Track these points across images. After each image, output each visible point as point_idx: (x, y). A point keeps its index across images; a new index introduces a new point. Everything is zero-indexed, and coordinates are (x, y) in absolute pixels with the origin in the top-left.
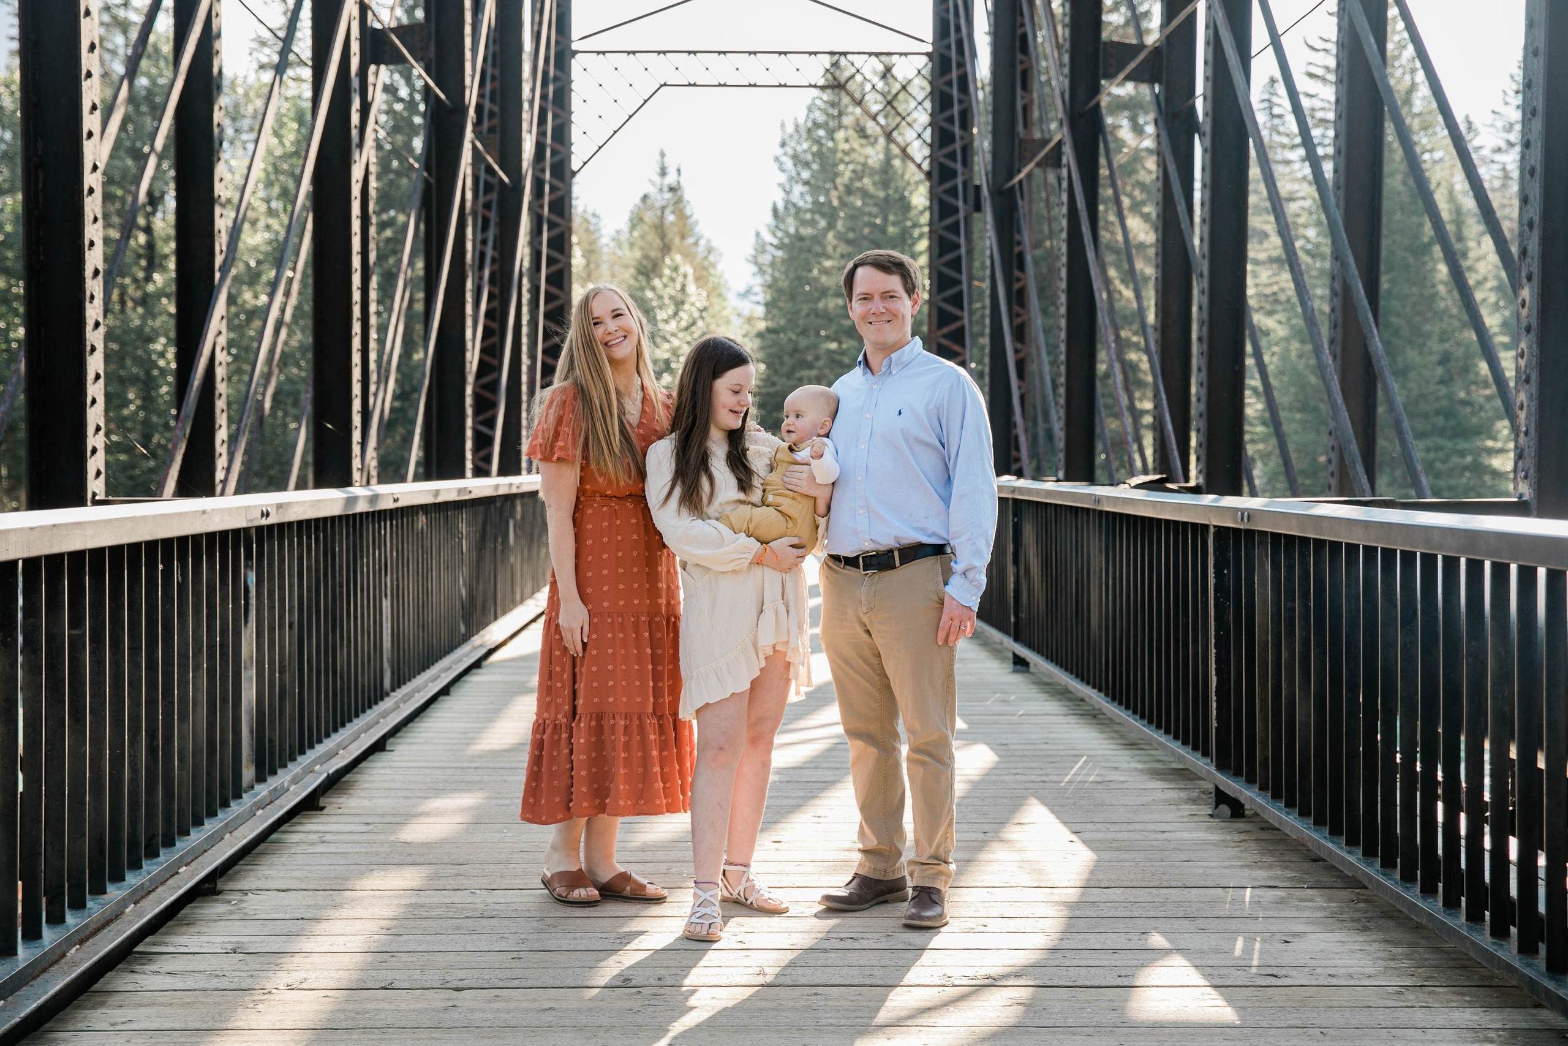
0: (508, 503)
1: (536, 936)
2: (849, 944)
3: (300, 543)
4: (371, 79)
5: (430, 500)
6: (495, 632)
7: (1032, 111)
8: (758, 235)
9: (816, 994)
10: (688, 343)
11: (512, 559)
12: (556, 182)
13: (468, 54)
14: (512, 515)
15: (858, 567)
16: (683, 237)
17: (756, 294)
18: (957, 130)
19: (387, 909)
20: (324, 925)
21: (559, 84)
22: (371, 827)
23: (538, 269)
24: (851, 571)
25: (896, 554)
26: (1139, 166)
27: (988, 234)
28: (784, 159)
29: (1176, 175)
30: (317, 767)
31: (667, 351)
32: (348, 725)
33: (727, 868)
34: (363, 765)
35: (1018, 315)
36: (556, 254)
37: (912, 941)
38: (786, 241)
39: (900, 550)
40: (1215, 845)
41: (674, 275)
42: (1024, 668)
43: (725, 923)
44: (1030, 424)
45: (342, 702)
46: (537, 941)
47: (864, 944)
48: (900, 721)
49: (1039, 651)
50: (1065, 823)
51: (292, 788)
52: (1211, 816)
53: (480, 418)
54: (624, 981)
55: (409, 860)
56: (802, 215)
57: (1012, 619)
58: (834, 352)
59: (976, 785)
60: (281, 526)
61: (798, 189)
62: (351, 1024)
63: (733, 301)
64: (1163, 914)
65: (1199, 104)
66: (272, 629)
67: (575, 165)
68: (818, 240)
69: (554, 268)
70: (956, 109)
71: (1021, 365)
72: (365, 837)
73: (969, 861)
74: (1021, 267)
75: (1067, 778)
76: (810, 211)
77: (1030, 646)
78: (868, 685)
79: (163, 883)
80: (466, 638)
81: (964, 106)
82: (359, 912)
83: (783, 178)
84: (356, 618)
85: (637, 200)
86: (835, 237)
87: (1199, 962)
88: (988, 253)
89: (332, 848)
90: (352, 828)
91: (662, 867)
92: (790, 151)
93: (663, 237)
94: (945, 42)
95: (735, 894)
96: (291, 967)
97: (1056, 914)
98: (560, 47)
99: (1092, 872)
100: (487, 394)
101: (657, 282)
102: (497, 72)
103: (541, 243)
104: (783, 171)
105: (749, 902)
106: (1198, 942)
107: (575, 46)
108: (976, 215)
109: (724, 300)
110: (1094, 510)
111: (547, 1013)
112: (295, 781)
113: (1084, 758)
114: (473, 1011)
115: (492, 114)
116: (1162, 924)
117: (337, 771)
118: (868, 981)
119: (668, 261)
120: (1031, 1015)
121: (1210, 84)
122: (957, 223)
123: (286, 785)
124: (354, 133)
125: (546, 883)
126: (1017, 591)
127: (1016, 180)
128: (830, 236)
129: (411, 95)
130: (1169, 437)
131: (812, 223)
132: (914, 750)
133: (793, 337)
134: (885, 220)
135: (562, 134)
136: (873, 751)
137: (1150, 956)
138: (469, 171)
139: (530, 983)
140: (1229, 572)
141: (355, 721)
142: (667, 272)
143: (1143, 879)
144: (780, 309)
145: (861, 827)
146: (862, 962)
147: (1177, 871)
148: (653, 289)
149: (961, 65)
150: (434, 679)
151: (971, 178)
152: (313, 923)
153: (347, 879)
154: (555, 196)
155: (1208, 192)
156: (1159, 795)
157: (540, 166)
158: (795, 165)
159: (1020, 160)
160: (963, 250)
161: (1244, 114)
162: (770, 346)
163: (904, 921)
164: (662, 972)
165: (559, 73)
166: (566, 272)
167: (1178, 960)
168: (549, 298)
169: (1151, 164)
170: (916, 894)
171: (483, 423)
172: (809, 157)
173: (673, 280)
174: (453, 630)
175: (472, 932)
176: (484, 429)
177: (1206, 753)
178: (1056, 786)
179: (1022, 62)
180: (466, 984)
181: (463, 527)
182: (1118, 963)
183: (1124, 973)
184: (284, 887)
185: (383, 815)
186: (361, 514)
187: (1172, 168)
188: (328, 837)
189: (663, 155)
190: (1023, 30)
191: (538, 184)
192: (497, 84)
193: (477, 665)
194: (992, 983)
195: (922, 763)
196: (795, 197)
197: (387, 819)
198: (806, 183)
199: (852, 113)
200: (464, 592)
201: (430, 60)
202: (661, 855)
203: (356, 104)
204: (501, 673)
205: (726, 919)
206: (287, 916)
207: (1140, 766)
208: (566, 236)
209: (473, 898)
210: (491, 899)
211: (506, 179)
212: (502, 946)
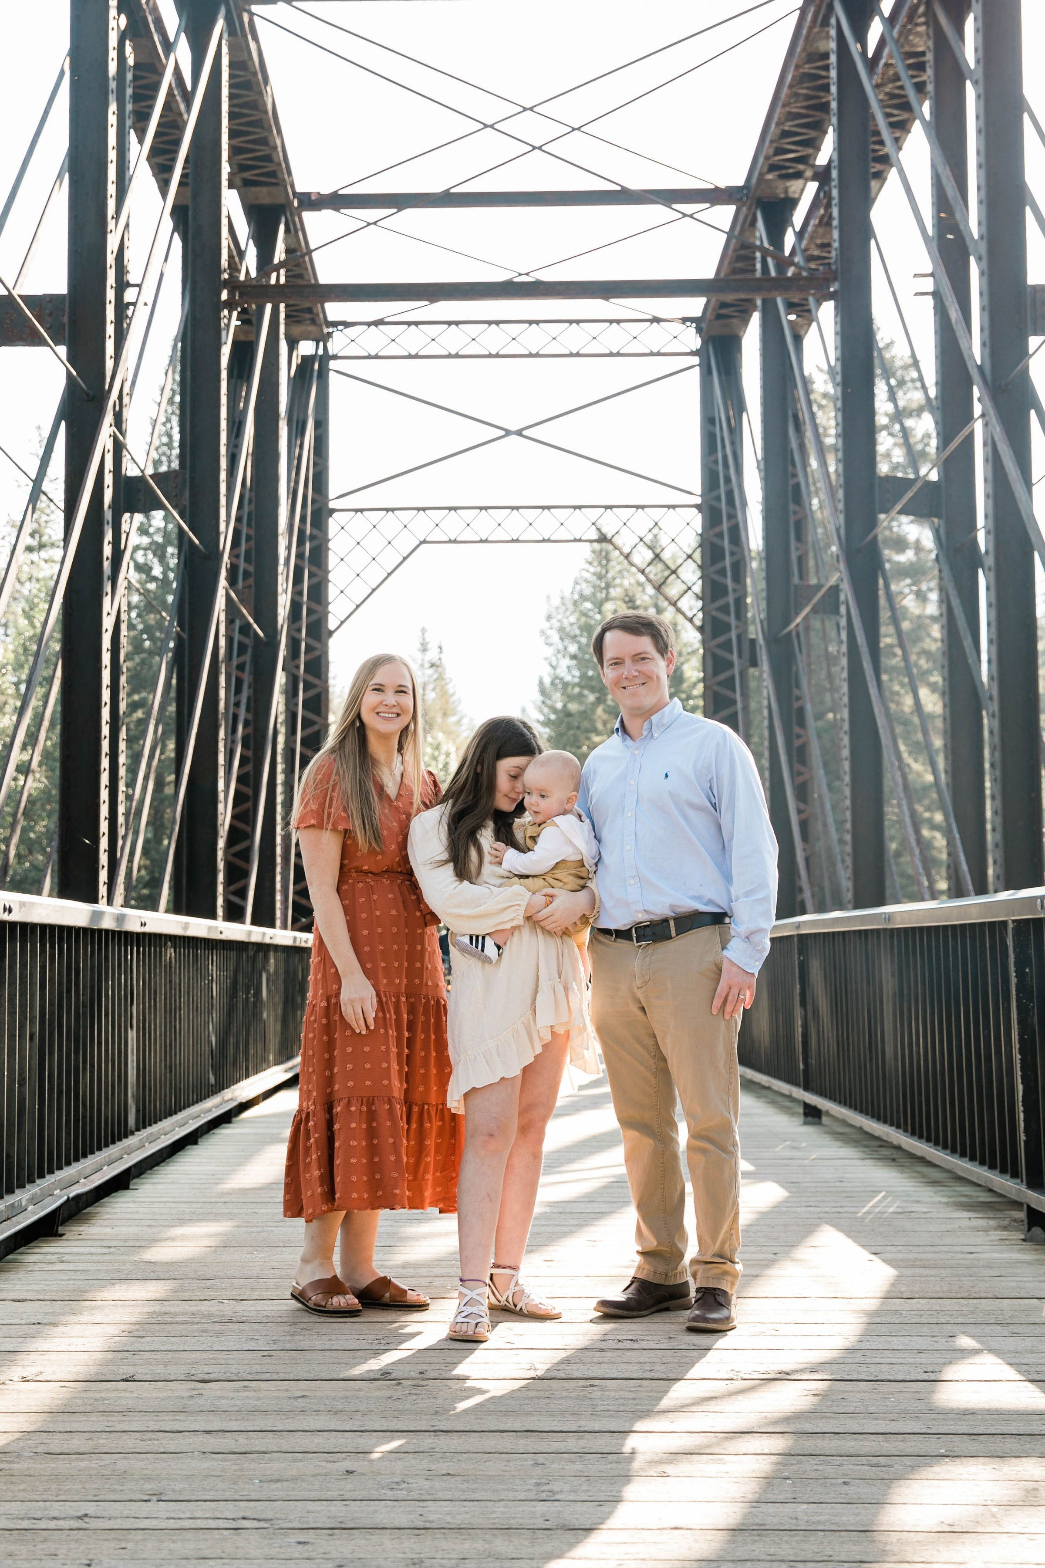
0: (261, 955)
1: (288, 1338)
2: (628, 1345)
3: (43, 950)
4: (125, 527)
5: (178, 931)
6: (247, 1090)
7: (807, 562)
9: (591, 1386)
11: (264, 1016)
12: (312, 642)
13: (223, 501)
14: (265, 968)
15: (631, 940)
16: (445, 715)
18: (729, 582)
19: (129, 1315)
20: (61, 1329)
21: (315, 543)
22: (112, 1250)
23: (294, 731)
24: (623, 944)
25: (672, 923)
26: (923, 634)
27: (765, 684)
28: (549, 632)
29: (961, 609)
30: (57, 1192)
33: (495, 1271)
35: (800, 774)
36: (311, 716)
37: (696, 1342)
38: (553, 717)
39: (675, 919)
40: (1029, 1263)
41: (436, 753)
42: (816, 1120)
43: (493, 1327)
44: (816, 889)
45: (84, 1130)
46: (290, 1342)
47: (644, 1345)
48: (679, 1108)
49: (832, 1097)
50: (863, 1246)
51: (30, 1208)
52: (1024, 1240)
53: (232, 888)
54: (383, 1374)
55: (153, 1275)
56: (569, 689)
57: (802, 1067)
59: (764, 1216)
60: (24, 926)
61: (566, 662)
62: (89, 1409)
64: (972, 1321)
65: (981, 537)
67: (332, 624)
69: (311, 729)
70: (728, 562)
71: (804, 826)
72: (106, 1257)
73: (757, 1276)
74: (802, 723)
75: (865, 1210)
76: (579, 685)
77: (822, 1094)
78: (642, 1069)
80: (216, 1089)
81: (735, 558)
82: (98, 1318)
83: (549, 652)
84: (100, 1043)
86: (605, 711)
87: (1014, 1360)
88: (765, 703)
89: (71, 1267)
90: (93, 1250)
91: (425, 1282)
92: (557, 625)
94: (715, 493)
95: (503, 1299)
96: (26, 1363)
97: (854, 1321)
98: (317, 506)
99: (893, 1285)
100: (239, 862)
102: (252, 532)
103: (297, 705)
104: (550, 644)
105: (518, 1308)
106: (1011, 1343)
107: (332, 505)
108: (752, 671)
110: (885, 930)
111: (300, 1400)
112: (33, 1200)
113: (883, 1194)
114: (219, 1398)
115: (246, 574)
116: (971, 1329)
117: (77, 1196)
118: (648, 1375)
119: (429, 739)
120: (829, 1403)
121: (990, 502)
122: (732, 679)
123: (24, 1203)
124: (107, 565)
125: (298, 1296)
126: (805, 1036)
127: (792, 626)
128: (600, 711)
129: (164, 573)
130: (965, 877)
131: (580, 697)
132: (694, 1135)
135: (318, 593)
136: (648, 1143)
137: (959, 1355)
138: (223, 617)
139: (282, 1376)
140: (1031, 970)
141: (98, 1153)
143: (950, 1291)
145: (639, 1228)
146: (641, 1360)
147: (987, 1285)
149: (732, 516)
150: (182, 1125)
151: (746, 631)
152: (51, 1327)
153: (86, 1291)
154: (310, 657)
155: (994, 611)
156: (966, 1223)
157: (296, 626)
158: (562, 639)
159: (796, 606)
160: (739, 705)
161: (1028, 526)
163: (688, 1324)
164: (424, 1367)
165: (315, 532)
166: (322, 733)
167: (989, 1359)
168: (306, 723)
169: (936, 631)
170: (699, 1295)
171: (235, 893)
172: (578, 632)
173: (435, 758)
174: (202, 1080)
175: (219, 1334)
176: (235, 899)
177: (1015, 1175)
178: (853, 1216)
179: (795, 513)
180: (211, 1377)
182: (923, 1361)
183: (930, 1369)
184: (20, 1298)
185: (126, 1240)
186: (107, 931)
187: (956, 603)
188: (67, 1258)
189: (424, 631)
190: (795, 480)
191: (294, 644)
192: (252, 543)
194: (784, 1376)
195: (703, 1151)
196: (562, 672)
197: (131, 1244)
198: (574, 657)
199: (621, 585)
200: (214, 1040)
201: (185, 507)
202: (423, 1271)
203: (109, 536)
205: (494, 1324)
206: (23, 1322)
207: (944, 1200)
208: (323, 697)
209: (221, 1307)
210: (240, 1307)
211: (261, 634)
212: (252, 1345)
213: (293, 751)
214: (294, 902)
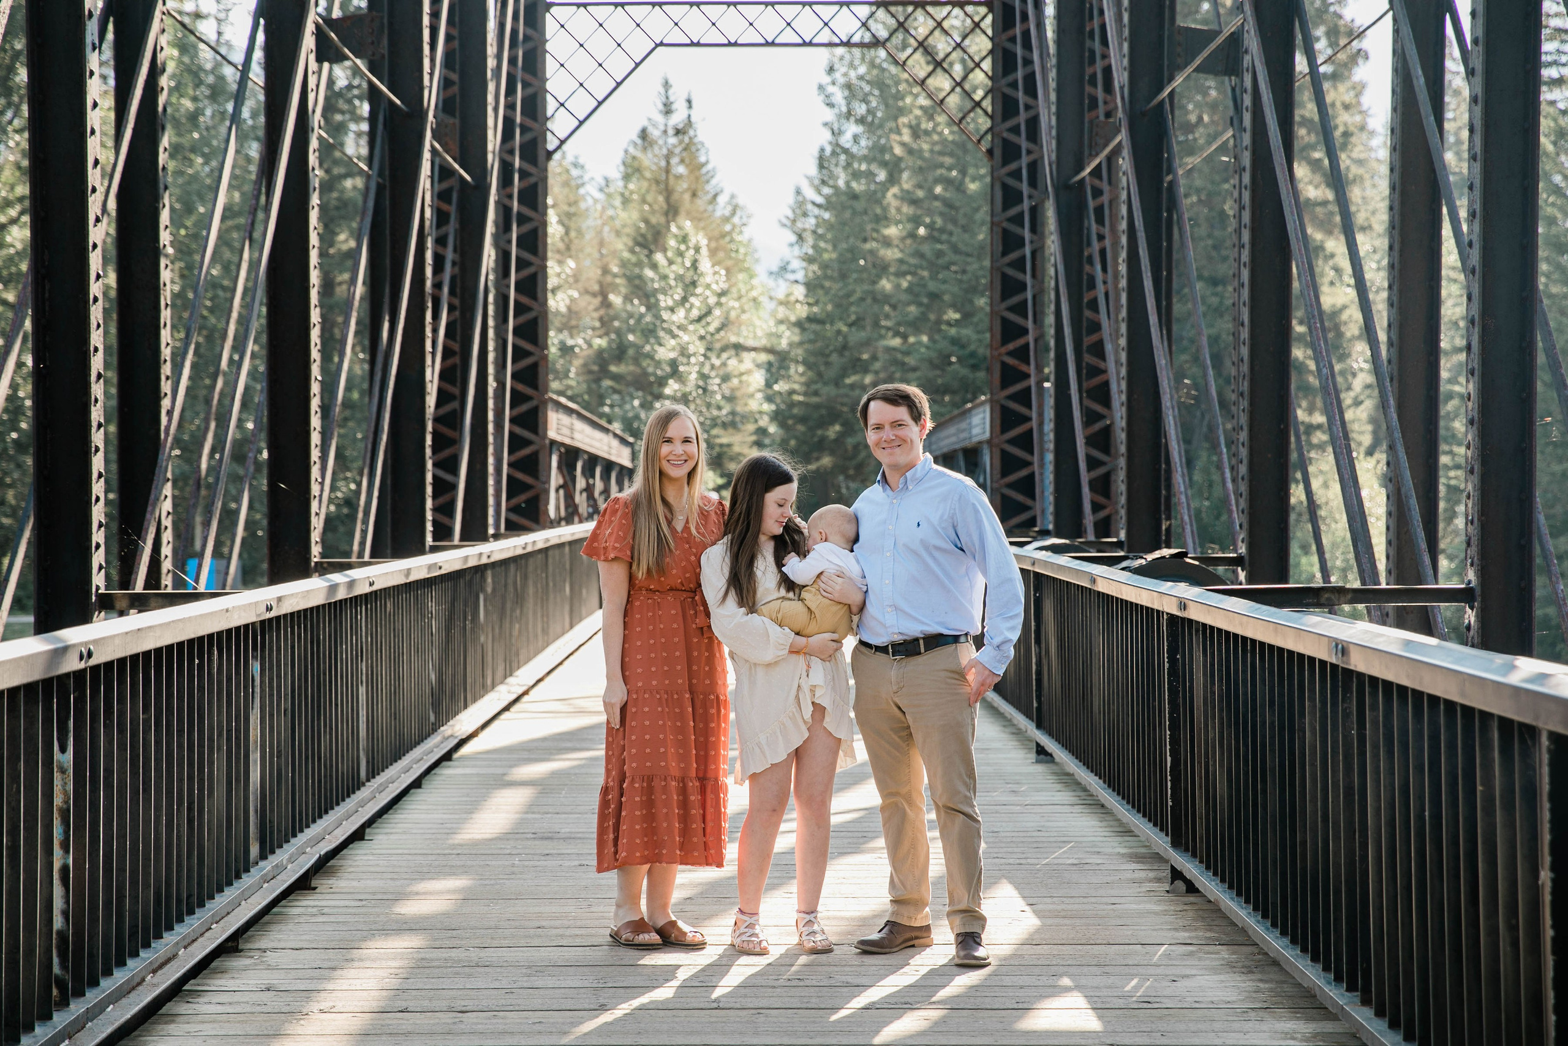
0: (478, 575)
3: (293, 631)
5: (400, 580)
6: (464, 722)
8: (798, 192)
10: (702, 338)
11: (482, 639)
12: (528, 167)
14: (482, 589)
15: (888, 654)
16: (695, 194)
17: (793, 272)
18: (1022, 98)
19: (394, 963)
20: (340, 971)
21: (530, 45)
22: (364, 903)
23: (506, 273)
24: (881, 656)
25: (921, 643)
28: (831, 89)
30: (308, 850)
31: (673, 349)
32: (331, 812)
34: (344, 852)
36: (526, 255)
38: (835, 199)
39: (924, 639)
41: (683, 247)
45: (326, 788)
51: (289, 867)
52: (1167, 891)
55: (404, 925)
56: (855, 164)
57: (1035, 703)
58: (894, 349)
61: (852, 129)
62: (379, 1032)
63: (762, 278)
64: (1078, 964)
66: (271, 715)
67: (551, 144)
68: (875, 197)
69: (526, 272)
70: (1020, 73)
72: (360, 911)
75: (1046, 861)
76: (865, 158)
77: (1048, 732)
79: (202, 935)
80: (434, 729)
81: (1027, 73)
83: (830, 115)
85: (634, 135)
87: (1089, 994)
89: (332, 919)
90: (347, 903)
92: (841, 80)
93: (668, 193)
96: (320, 999)
99: (1033, 934)
100: (447, 430)
101: (659, 257)
103: (510, 242)
104: (831, 105)
106: (1099, 982)
109: (751, 277)
112: (291, 860)
113: (1071, 845)
116: (1075, 970)
117: (327, 853)
119: (673, 229)
122: (1021, 217)
123: (284, 863)
126: (1039, 673)
128: (892, 193)
131: (868, 175)
133: (845, 329)
134: (963, 172)
135: (534, 106)
138: (428, 185)
141: (337, 808)
142: (672, 243)
144: (827, 291)
145: (892, 879)
148: (654, 266)
150: (407, 770)
152: (330, 970)
153: (351, 939)
154: (526, 184)
158: (846, 97)
159: (1090, 147)
162: (810, 341)
165: (530, 32)
166: (540, 277)
167: (1075, 995)
172: (866, 86)
173: (681, 254)
174: (424, 719)
177: (1164, 829)
178: (1030, 868)
180: (468, 1008)
181: (432, 606)
183: (1025, 1001)
184: (296, 947)
185: (374, 893)
186: (341, 601)
188: (326, 910)
189: (667, 85)
193: (447, 757)
196: (846, 140)
197: (379, 897)
198: (862, 121)
200: (433, 677)
201: (383, 56)
204: (474, 766)
206: (306, 967)
208: (540, 233)
209: (467, 954)
210: (483, 954)
211: (468, 178)
212: (497, 985)
213: (506, 298)
214: (509, 476)
